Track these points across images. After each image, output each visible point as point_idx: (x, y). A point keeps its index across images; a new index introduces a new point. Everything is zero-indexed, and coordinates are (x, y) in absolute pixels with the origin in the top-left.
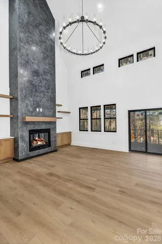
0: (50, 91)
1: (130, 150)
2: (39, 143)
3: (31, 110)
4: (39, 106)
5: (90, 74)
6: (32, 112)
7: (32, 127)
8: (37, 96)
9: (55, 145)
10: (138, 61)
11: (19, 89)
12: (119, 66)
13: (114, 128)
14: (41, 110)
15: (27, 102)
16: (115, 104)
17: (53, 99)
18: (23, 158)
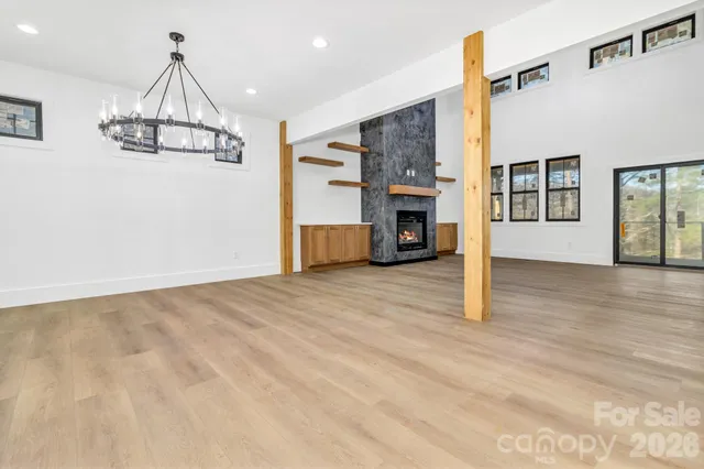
0: (427, 134)
1: (617, 259)
2: (409, 238)
3: (400, 173)
4: (410, 166)
5: (508, 87)
6: (401, 177)
7: (400, 206)
8: (407, 146)
9: (434, 246)
10: (644, 50)
11: (384, 135)
12: (591, 66)
13: (573, 213)
14: (413, 173)
15: (395, 157)
16: (578, 156)
17: (430, 151)
18: (389, 260)
